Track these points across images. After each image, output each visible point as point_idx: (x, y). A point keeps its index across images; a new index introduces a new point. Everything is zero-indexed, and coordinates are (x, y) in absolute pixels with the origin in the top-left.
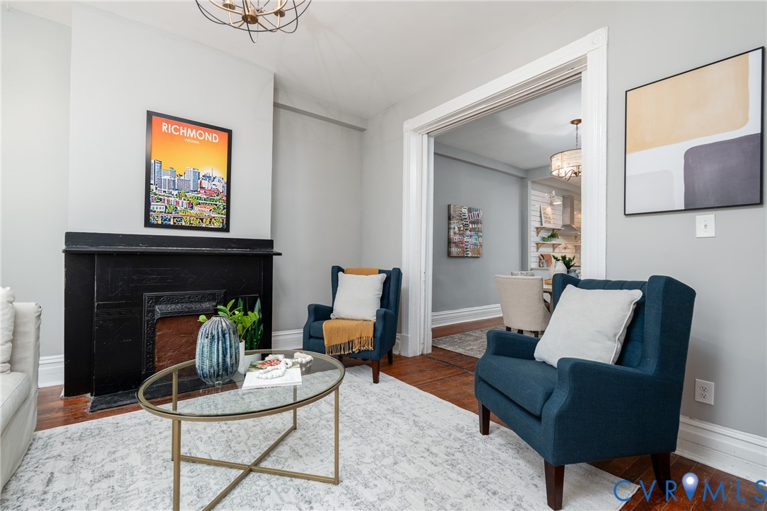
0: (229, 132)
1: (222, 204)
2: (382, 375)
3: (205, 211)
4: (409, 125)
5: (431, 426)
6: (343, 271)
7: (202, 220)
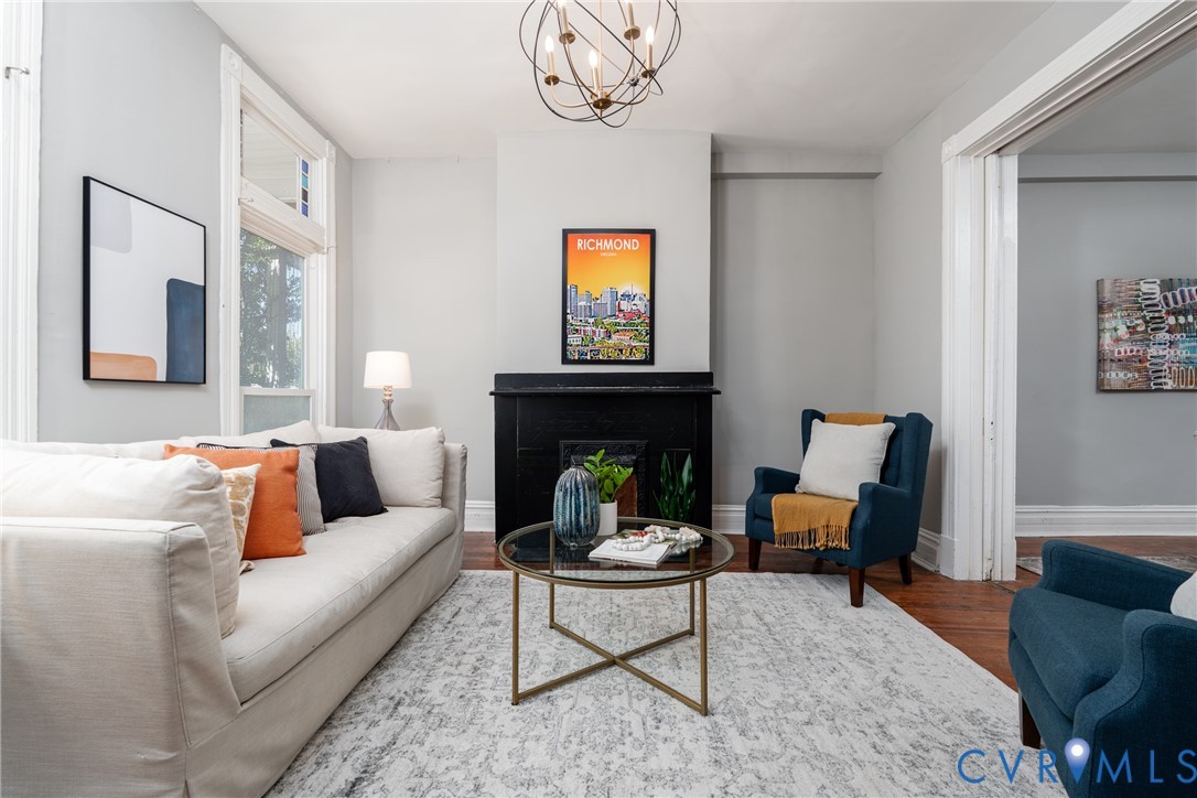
0: (652, 233)
1: (644, 329)
2: (869, 591)
3: (625, 340)
6: (822, 418)
7: (621, 350)
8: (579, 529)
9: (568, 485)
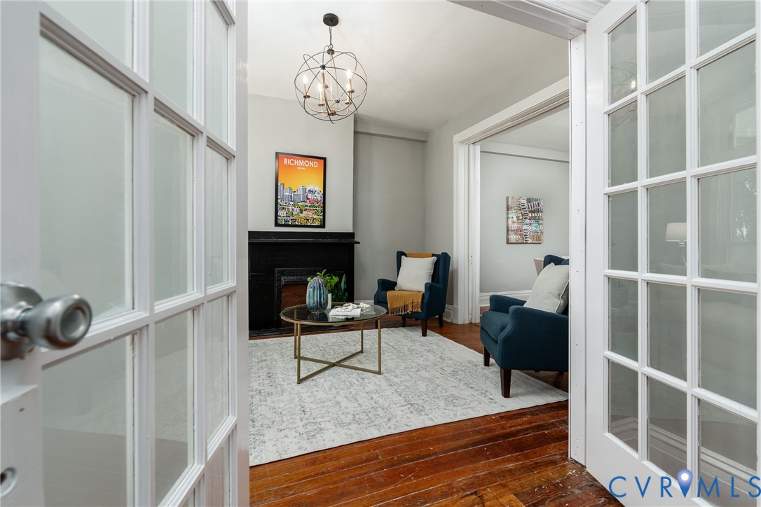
0: (325, 159)
1: (320, 209)
2: (429, 332)
3: (310, 214)
4: (457, 138)
5: (451, 359)
6: (406, 255)
7: (308, 220)
8: (321, 305)
9: (315, 285)
